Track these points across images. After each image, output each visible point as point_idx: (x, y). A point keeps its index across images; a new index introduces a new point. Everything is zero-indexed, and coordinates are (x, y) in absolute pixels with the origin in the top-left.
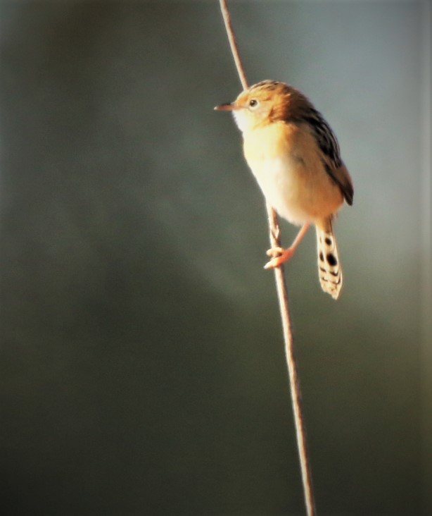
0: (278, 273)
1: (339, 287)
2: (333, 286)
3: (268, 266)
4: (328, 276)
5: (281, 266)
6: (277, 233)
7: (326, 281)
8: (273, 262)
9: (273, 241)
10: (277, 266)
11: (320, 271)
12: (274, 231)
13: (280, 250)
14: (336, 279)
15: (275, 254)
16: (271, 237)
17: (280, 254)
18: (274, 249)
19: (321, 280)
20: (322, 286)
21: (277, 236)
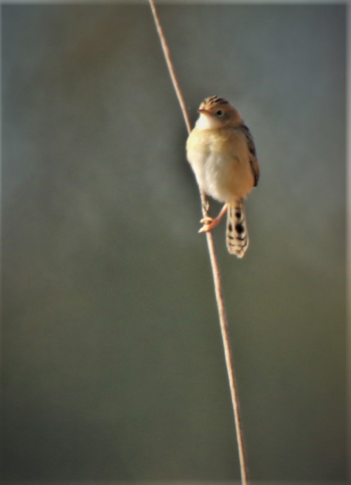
0: (208, 236)
1: (245, 248)
2: (239, 249)
3: (201, 230)
4: (234, 242)
5: (210, 230)
6: (207, 207)
7: (233, 245)
8: (205, 228)
9: (204, 213)
10: (208, 231)
11: (227, 239)
12: (205, 207)
13: (209, 219)
14: (243, 243)
15: (206, 222)
16: (203, 210)
17: (210, 222)
18: (206, 219)
19: (228, 245)
20: (229, 249)
21: (207, 208)
